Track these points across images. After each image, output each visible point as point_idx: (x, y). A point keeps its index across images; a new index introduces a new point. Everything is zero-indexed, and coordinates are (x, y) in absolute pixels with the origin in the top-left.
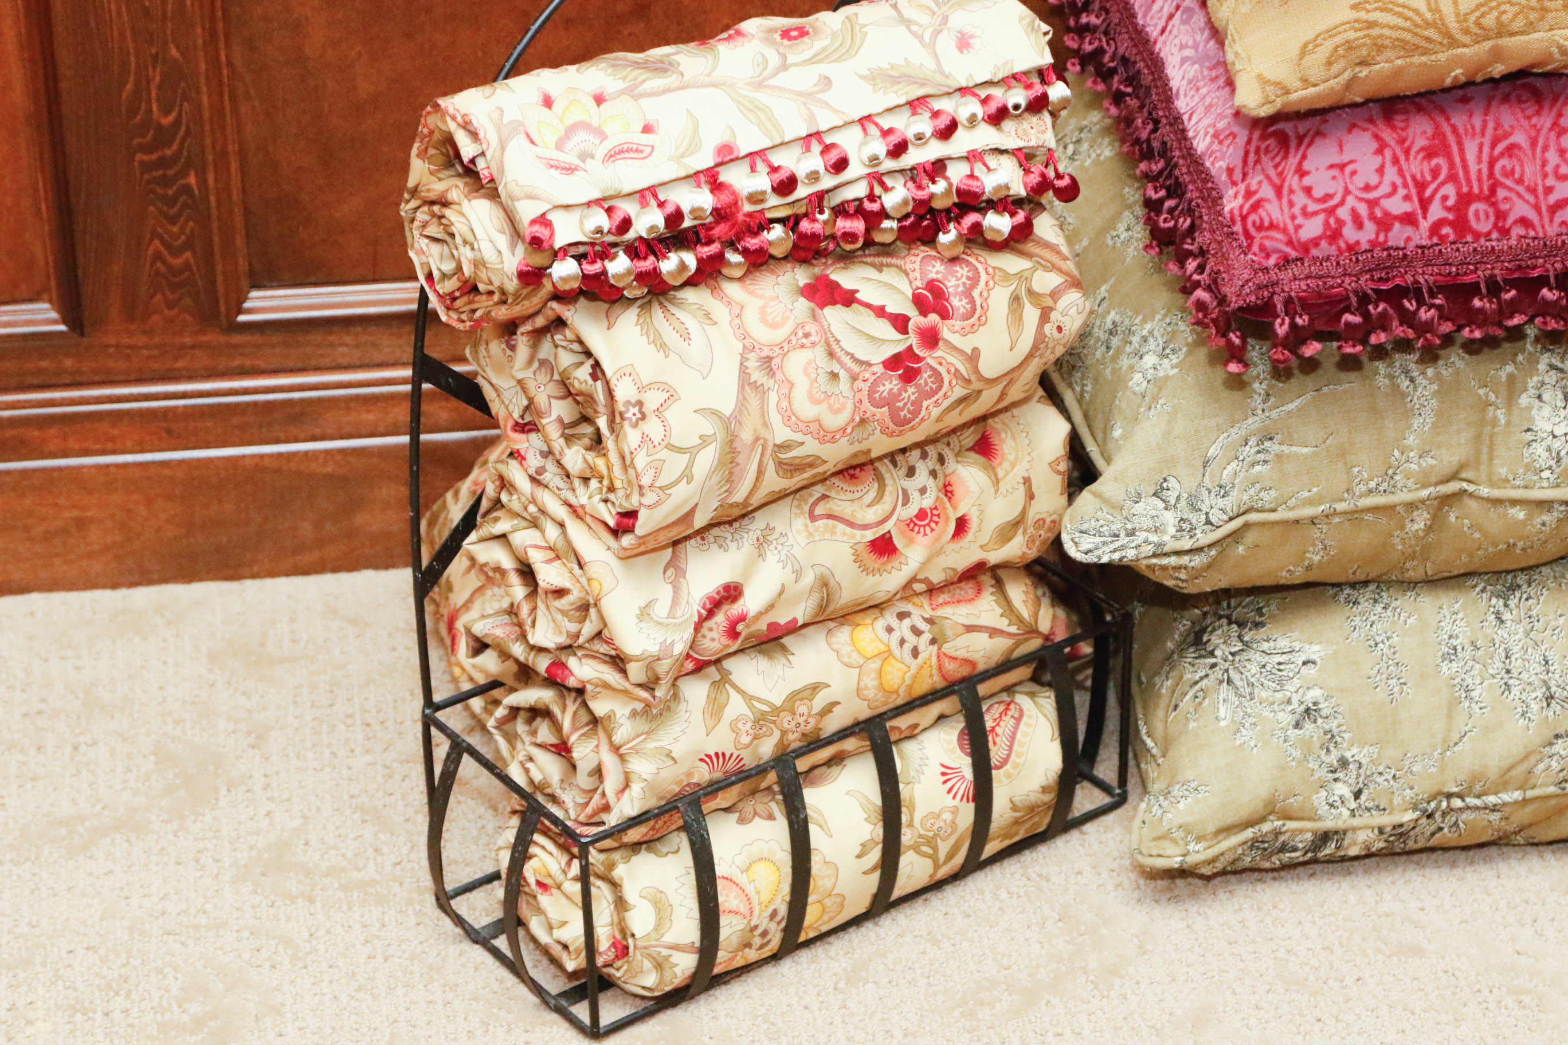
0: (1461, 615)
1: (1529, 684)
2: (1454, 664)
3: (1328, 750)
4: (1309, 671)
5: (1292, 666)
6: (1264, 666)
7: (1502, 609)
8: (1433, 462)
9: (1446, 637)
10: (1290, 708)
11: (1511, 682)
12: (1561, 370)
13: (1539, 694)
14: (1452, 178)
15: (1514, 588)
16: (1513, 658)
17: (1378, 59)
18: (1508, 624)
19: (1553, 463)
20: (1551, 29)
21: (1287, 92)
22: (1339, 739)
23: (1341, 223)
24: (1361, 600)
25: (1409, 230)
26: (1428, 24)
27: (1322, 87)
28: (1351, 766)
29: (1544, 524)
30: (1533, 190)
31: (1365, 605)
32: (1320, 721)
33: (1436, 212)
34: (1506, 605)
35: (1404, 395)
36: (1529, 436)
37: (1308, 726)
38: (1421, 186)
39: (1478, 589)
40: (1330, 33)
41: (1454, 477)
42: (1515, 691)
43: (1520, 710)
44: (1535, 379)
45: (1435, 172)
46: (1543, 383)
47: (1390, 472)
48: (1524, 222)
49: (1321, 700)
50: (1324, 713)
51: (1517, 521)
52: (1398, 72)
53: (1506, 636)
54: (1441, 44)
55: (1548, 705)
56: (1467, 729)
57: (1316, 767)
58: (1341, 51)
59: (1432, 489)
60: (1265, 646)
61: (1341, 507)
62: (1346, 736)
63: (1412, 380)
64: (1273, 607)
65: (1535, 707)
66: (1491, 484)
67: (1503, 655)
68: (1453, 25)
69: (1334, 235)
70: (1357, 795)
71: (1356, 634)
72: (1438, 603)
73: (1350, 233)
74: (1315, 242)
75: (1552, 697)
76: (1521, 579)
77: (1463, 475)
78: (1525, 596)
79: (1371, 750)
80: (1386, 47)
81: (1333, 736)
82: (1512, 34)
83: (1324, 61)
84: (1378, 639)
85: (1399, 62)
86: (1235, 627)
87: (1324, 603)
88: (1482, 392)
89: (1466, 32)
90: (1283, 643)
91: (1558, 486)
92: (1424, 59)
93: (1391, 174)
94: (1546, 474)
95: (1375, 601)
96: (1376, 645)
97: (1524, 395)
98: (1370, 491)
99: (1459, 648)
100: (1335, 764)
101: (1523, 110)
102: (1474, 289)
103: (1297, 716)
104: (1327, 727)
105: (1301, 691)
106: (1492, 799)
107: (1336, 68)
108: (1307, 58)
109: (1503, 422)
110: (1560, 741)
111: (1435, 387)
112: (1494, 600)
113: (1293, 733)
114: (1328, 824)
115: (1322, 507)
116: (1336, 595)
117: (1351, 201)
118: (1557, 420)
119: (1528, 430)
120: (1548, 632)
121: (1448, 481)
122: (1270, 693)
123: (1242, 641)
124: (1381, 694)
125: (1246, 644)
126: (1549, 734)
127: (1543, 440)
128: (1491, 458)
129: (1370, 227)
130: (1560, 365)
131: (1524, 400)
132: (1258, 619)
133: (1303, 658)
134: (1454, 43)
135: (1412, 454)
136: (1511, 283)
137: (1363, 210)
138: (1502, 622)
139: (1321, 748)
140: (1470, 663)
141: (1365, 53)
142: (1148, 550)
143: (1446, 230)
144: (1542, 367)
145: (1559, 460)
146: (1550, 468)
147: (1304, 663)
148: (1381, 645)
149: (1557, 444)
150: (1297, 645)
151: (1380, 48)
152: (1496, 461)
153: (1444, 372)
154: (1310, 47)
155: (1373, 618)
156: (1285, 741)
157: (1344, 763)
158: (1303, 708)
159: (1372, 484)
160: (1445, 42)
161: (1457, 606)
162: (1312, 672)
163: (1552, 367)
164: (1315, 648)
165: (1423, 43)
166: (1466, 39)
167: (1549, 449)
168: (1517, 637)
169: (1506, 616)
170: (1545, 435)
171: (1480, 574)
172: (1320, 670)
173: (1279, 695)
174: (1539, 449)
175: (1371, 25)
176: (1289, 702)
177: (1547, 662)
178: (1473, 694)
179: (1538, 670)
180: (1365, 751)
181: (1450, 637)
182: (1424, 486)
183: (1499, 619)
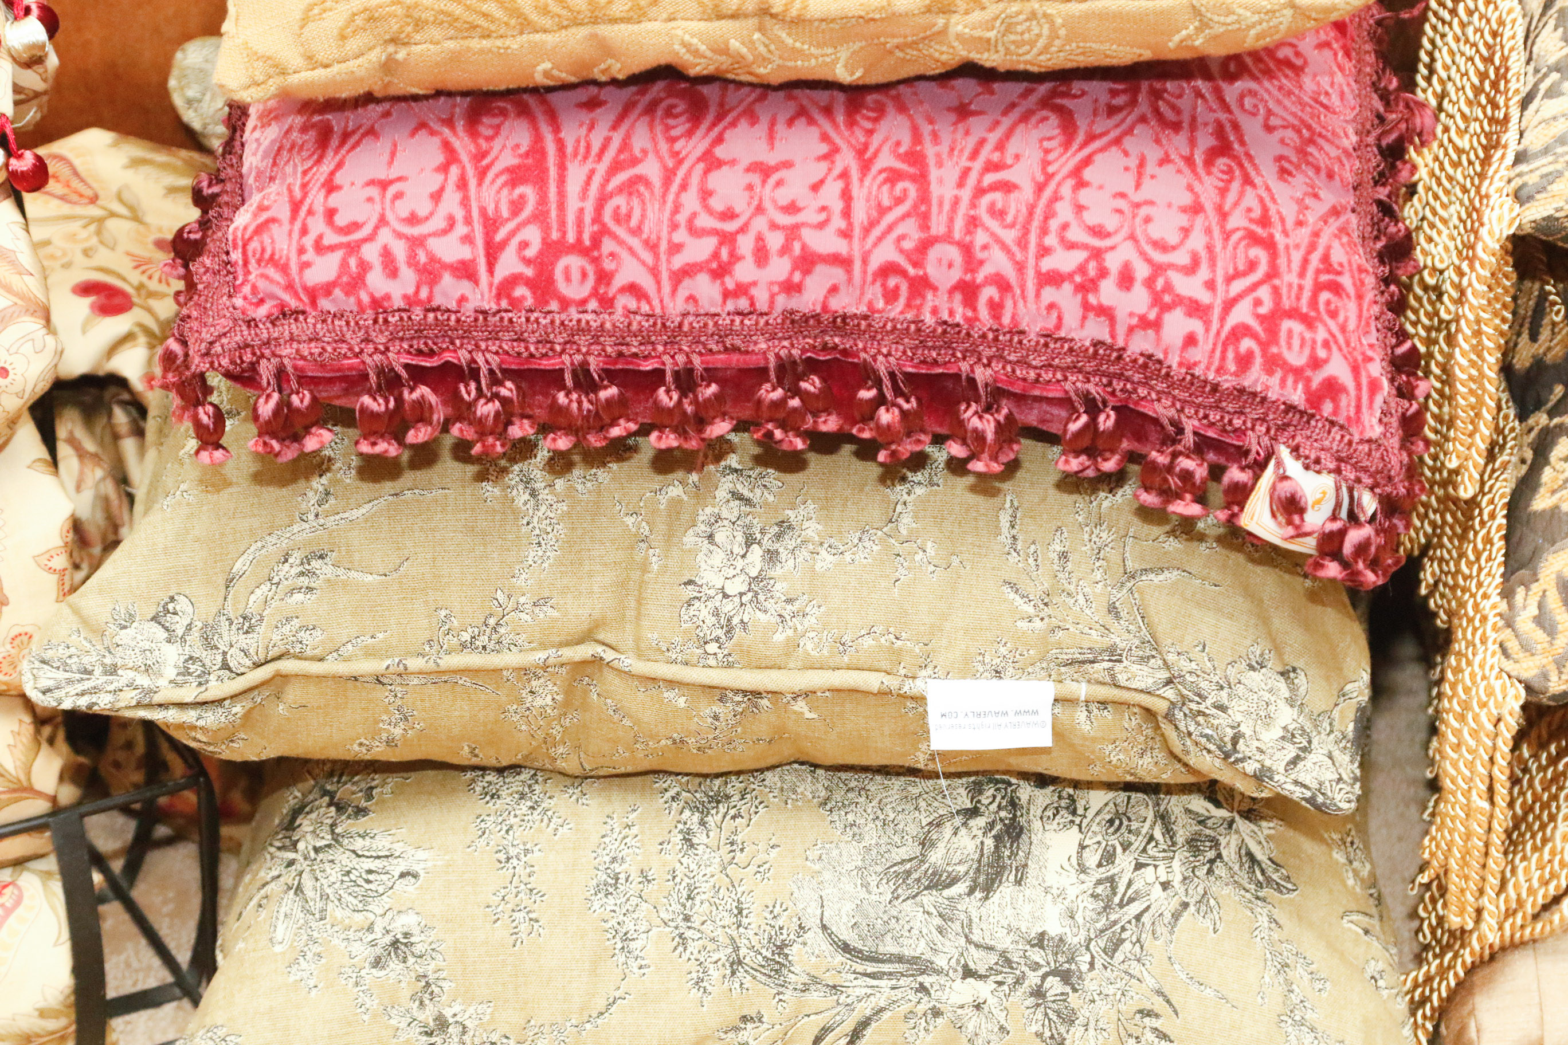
0: (634, 830)
1: (713, 940)
2: (611, 900)
3: (421, 1003)
4: (408, 887)
5: (385, 877)
6: (348, 873)
7: (695, 827)
8: (555, 614)
9: (607, 859)
10: (371, 937)
11: (689, 934)
12: (748, 502)
13: (721, 955)
14: (540, 217)
15: (717, 799)
16: (697, 901)
17: (418, 37)
18: (701, 848)
19: (720, 633)
20: (670, 20)
21: (283, 73)
22: (436, 990)
23: (364, 267)
24: (503, 793)
25: (465, 287)
27: (336, 68)
28: (451, 1030)
29: (716, 717)
30: (652, 247)
31: (507, 798)
32: (411, 960)
33: (509, 264)
34: (703, 823)
35: (516, 513)
36: (690, 591)
37: (394, 965)
38: (491, 224)
39: (668, 795)
41: (586, 637)
42: (693, 947)
43: (694, 975)
44: (709, 510)
45: (517, 207)
46: (718, 518)
47: (492, 621)
48: (633, 289)
49: (416, 931)
50: (418, 949)
51: (678, 710)
52: (455, 58)
53: (693, 866)
54: (506, 24)
55: (733, 973)
56: (617, 994)
57: (403, 1025)
58: (359, 21)
59: (552, 652)
60: (359, 844)
61: (415, 664)
62: (445, 985)
63: (534, 494)
64: (388, 789)
65: (715, 974)
66: (640, 655)
67: (685, 894)
69: (355, 283)
71: (483, 841)
72: (608, 810)
73: (377, 282)
74: (328, 289)
75: (740, 963)
76: (734, 786)
77: (601, 636)
78: (732, 812)
79: (481, 1009)
80: (426, 22)
81: (428, 985)
82: (614, 21)
83: (335, 32)
84: (513, 852)
85: (451, 45)
86: (333, 809)
87: (454, 790)
88: (630, 521)
89: (545, 11)
90: (382, 843)
91: (730, 666)
92: (485, 43)
93: (451, 201)
94: (712, 647)
95: (522, 796)
96: (508, 859)
97: (691, 532)
98: (463, 646)
99: (622, 876)
100: (432, 1024)
101: (668, 128)
102: (554, 379)
103: (378, 951)
104: (421, 971)
105: (389, 914)
107: (353, 44)
108: (311, 25)
109: (655, 567)
110: (750, 1026)
111: (564, 507)
112: (687, 813)
113: (370, 974)
115: (389, 662)
116: (473, 781)
117: (385, 236)
118: (731, 572)
119: (690, 582)
120: (753, 868)
121: (580, 642)
122: (348, 912)
123: (333, 832)
124: (501, 932)
125: (336, 838)
126: (734, 1018)
127: (709, 598)
128: (638, 617)
129: (408, 280)
130: (746, 493)
131: (689, 539)
132: (363, 804)
133: (402, 868)
134: (526, 25)
135: (522, 600)
136: (611, 376)
137: (400, 250)
138: (692, 846)
139: (412, 998)
140: (634, 901)
141: (395, 27)
142: (129, 697)
143: (521, 291)
144: (722, 494)
145: (730, 631)
146: (717, 640)
147: (402, 875)
148: (514, 861)
149: (728, 607)
150: (398, 848)
151: (419, 25)
152: (645, 623)
153: (580, 487)
154: (316, 11)
155: (513, 820)
156: (357, 984)
157: (442, 1024)
158: (388, 939)
159: (466, 637)
160: (513, 22)
161: (633, 816)
162: (410, 889)
163: (736, 496)
164: (421, 855)
165: (481, 21)
166: (547, 22)
167: (716, 613)
168: (709, 871)
169: (700, 838)
170: (712, 593)
171: (678, 774)
172: (421, 888)
173: (359, 917)
174: (703, 611)
176: (370, 929)
177: (740, 912)
178: (633, 945)
179: (726, 922)
180: (471, 1010)
181: (614, 860)
182: (543, 646)
183: (688, 841)
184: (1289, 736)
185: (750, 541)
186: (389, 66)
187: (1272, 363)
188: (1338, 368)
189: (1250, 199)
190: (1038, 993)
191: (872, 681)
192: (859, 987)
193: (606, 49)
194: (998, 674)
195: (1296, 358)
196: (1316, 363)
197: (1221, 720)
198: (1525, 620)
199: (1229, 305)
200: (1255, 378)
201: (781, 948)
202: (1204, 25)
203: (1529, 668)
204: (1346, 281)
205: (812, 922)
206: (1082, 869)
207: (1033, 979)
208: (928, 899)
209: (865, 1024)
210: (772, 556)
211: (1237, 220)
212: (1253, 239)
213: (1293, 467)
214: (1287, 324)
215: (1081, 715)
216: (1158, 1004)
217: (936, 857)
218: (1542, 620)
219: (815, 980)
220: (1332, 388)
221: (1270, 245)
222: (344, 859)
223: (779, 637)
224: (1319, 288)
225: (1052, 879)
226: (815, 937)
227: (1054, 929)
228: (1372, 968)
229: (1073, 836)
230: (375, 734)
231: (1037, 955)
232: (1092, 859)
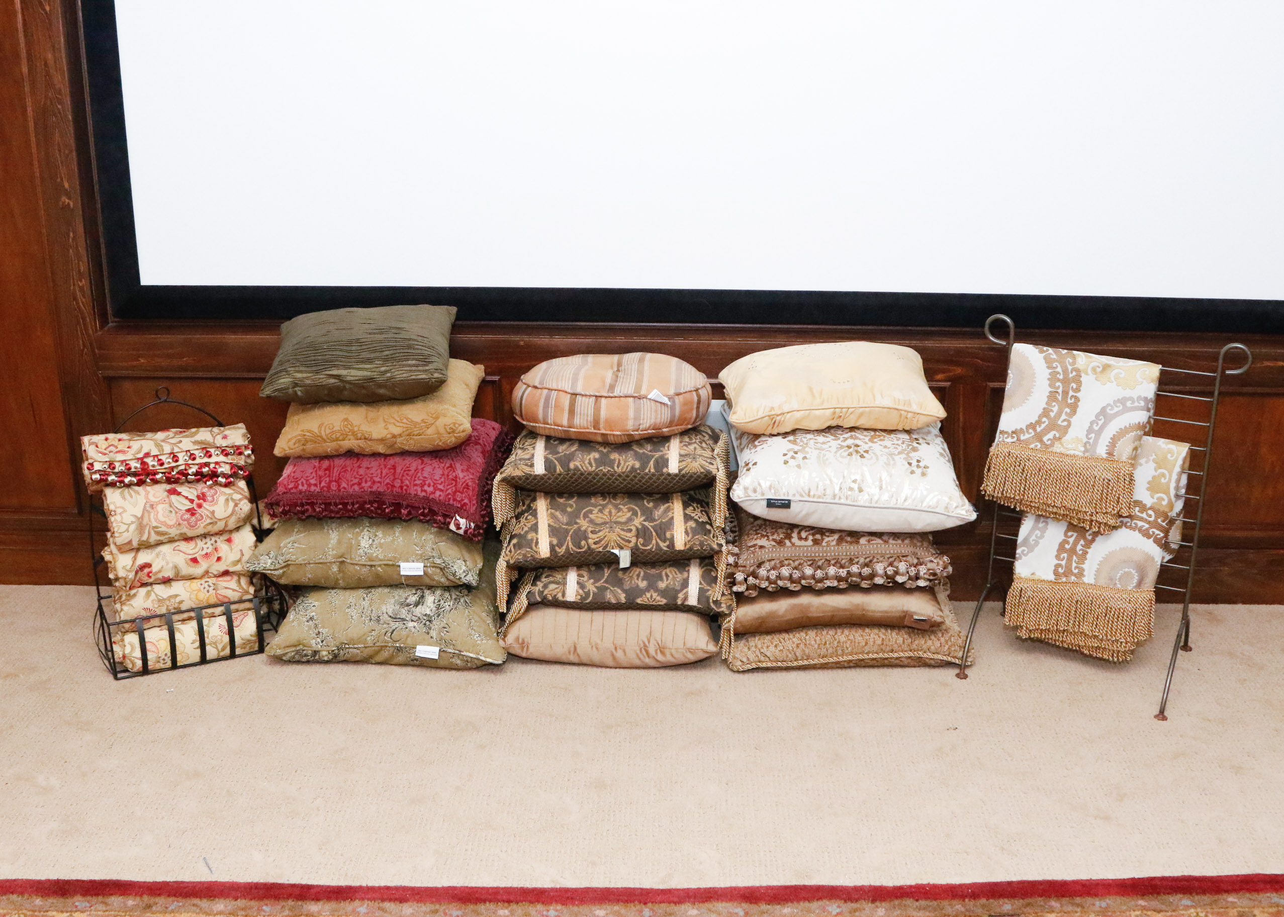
0: (355, 596)
1: (367, 616)
2: (350, 609)
3: (315, 629)
4: (314, 608)
7: (365, 595)
8: (336, 552)
9: (349, 601)
10: (307, 617)
11: (363, 615)
12: (369, 530)
13: (368, 618)
14: (329, 476)
15: (370, 592)
16: (365, 609)
17: (307, 444)
18: (366, 600)
20: (349, 440)
21: (285, 451)
23: (298, 484)
24: (331, 591)
25: (315, 488)
26: (318, 436)
27: (294, 450)
28: (321, 633)
29: (365, 571)
30: (348, 481)
32: (314, 621)
33: (323, 484)
35: (331, 532)
36: (359, 547)
37: (311, 622)
38: (320, 477)
39: (361, 590)
40: (295, 437)
41: (341, 557)
42: (364, 617)
43: (363, 622)
44: (363, 532)
45: (325, 474)
46: (365, 533)
47: (325, 554)
48: (344, 488)
49: (315, 615)
50: (315, 619)
51: (360, 570)
52: (314, 448)
53: (364, 602)
54: (322, 441)
56: (350, 626)
57: (312, 633)
58: (297, 441)
61: (313, 560)
62: (320, 625)
68: (325, 437)
69: (296, 487)
70: (322, 642)
71: (328, 600)
73: (300, 487)
74: (292, 488)
77: (344, 556)
80: (309, 441)
81: (317, 625)
82: (340, 441)
83: (293, 443)
84: (333, 601)
85: (313, 445)
88: (350, 535)
90: (310, 599)
92: (319, 445)
93: (314, 474)
94: (364, 557)
95: (334, 591)
97: (360, 536)
98: (320, 557)
100: (317, 632)
102: (330, 504)
103: (308, 619)
104: (315, 623)
105: (310, 613)
106: (356, 646)
107: (297, 445)
108: (289, 442)
109: (353, 543)
110: (374, 631)
111: (337, 531)
113: (306, 623)
114: (314, 649)
115: (307, 561)
117: (302, 479)
118: (366, 543)
119: (359, 545)
120: (375, 603)
124: (330, 615)
125: (303, 601)
126: (370, 630)
128: (350, 552)
129: (306, 486)
130: (369, 528)
131: (360, 538)
132: (308, 596)
133: (311, 605)
134: (325, 441)
135: (330, 550)
136: (341, 504)
137: (304, 482)
140: (354, 609)
142: (262, 568)
143: (325, 489)
144: (365, 530)
145: (366, 554)
148: (333, 603)
149: (366, 550)
150: (312, 602)
152: (352, 553)
153: (341, 530)
154: (291, 440)
155: (333, 595)
156: (304, 625)
157: (319, 632)
158: (310, 617)
161: (352, 594)
163: (367, 530)
164: (315, 602)
167: (364, 551)
168: (367, 603)
169: (365, 597)
170: (363, 547)
173: (305, 614)
174: (361, 551)
175: (305, 435)
176: (308, 615)
177: (372, 611)
178: (353, 617)
179: (369, 612)
180: (324, 630)
181: (351, 602)
182: (336, 558)
183: (364, 599)
184: (464, 572)
185: (370, 538)
186: (303, 450)
187: (454, 500)
188: (466, 501)
189: (454, 474)
190: (425, 624)
191: (391, 563)
192: (392, 624)
193: (340, 447)
194: (413, 561)
195: (459, 499)
196: (462, 500)
197: (453, 569)
198: (507, 552)
199: (447, 490)
200: (451, 502)
201: (379, 617)
202: (441, 441)
203: (507, 559)
204: (471, 488)
205: (385, 612)
206: (434, 603)
207: (424, 621)
208: (406, 608)
209: (394, 630)
210: (373, 541)
211: (450, 477)
212: (453, 480)
213: (458, 518)
214: (458, 493)
215: (429, 570)
216: (446, 626)
217: (408, 601)
218: (510, 551)
219: (385, 623)
220: (465, 504)
221: (456, 481)
222: (303, 604)
223: (375, 555)
224: (464, 488)
225: (429, 605)
226: (385, 615)
227: (428, 613)
228: (488, 622)
229: (433, 597)
230: (306, 577)
231: (425, 618)
232: (436, 601)
